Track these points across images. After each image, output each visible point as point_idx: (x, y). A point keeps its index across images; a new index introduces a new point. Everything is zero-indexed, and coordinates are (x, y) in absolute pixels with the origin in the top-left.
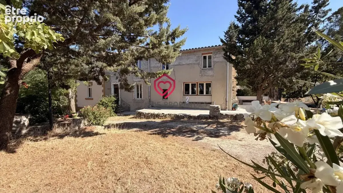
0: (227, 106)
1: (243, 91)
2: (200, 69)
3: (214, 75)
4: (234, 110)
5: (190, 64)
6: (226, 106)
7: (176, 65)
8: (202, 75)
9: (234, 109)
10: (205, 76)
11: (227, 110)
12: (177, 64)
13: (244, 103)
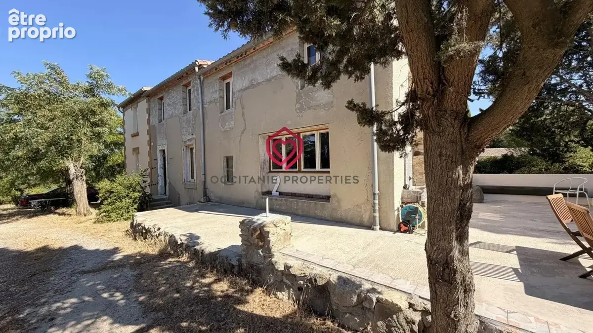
0: (377, 215)
1: (518, 158)
2: (297, 87)
3: (332, 102)
4: (405, 232)
5: (273, 77)
6: (374, 211)
7: (246, 89)
8: (301, 109)
9: (403, 228)
10: (309, 108)
11: (378, 227)
12: (247, 86)
13: (487, 197)
